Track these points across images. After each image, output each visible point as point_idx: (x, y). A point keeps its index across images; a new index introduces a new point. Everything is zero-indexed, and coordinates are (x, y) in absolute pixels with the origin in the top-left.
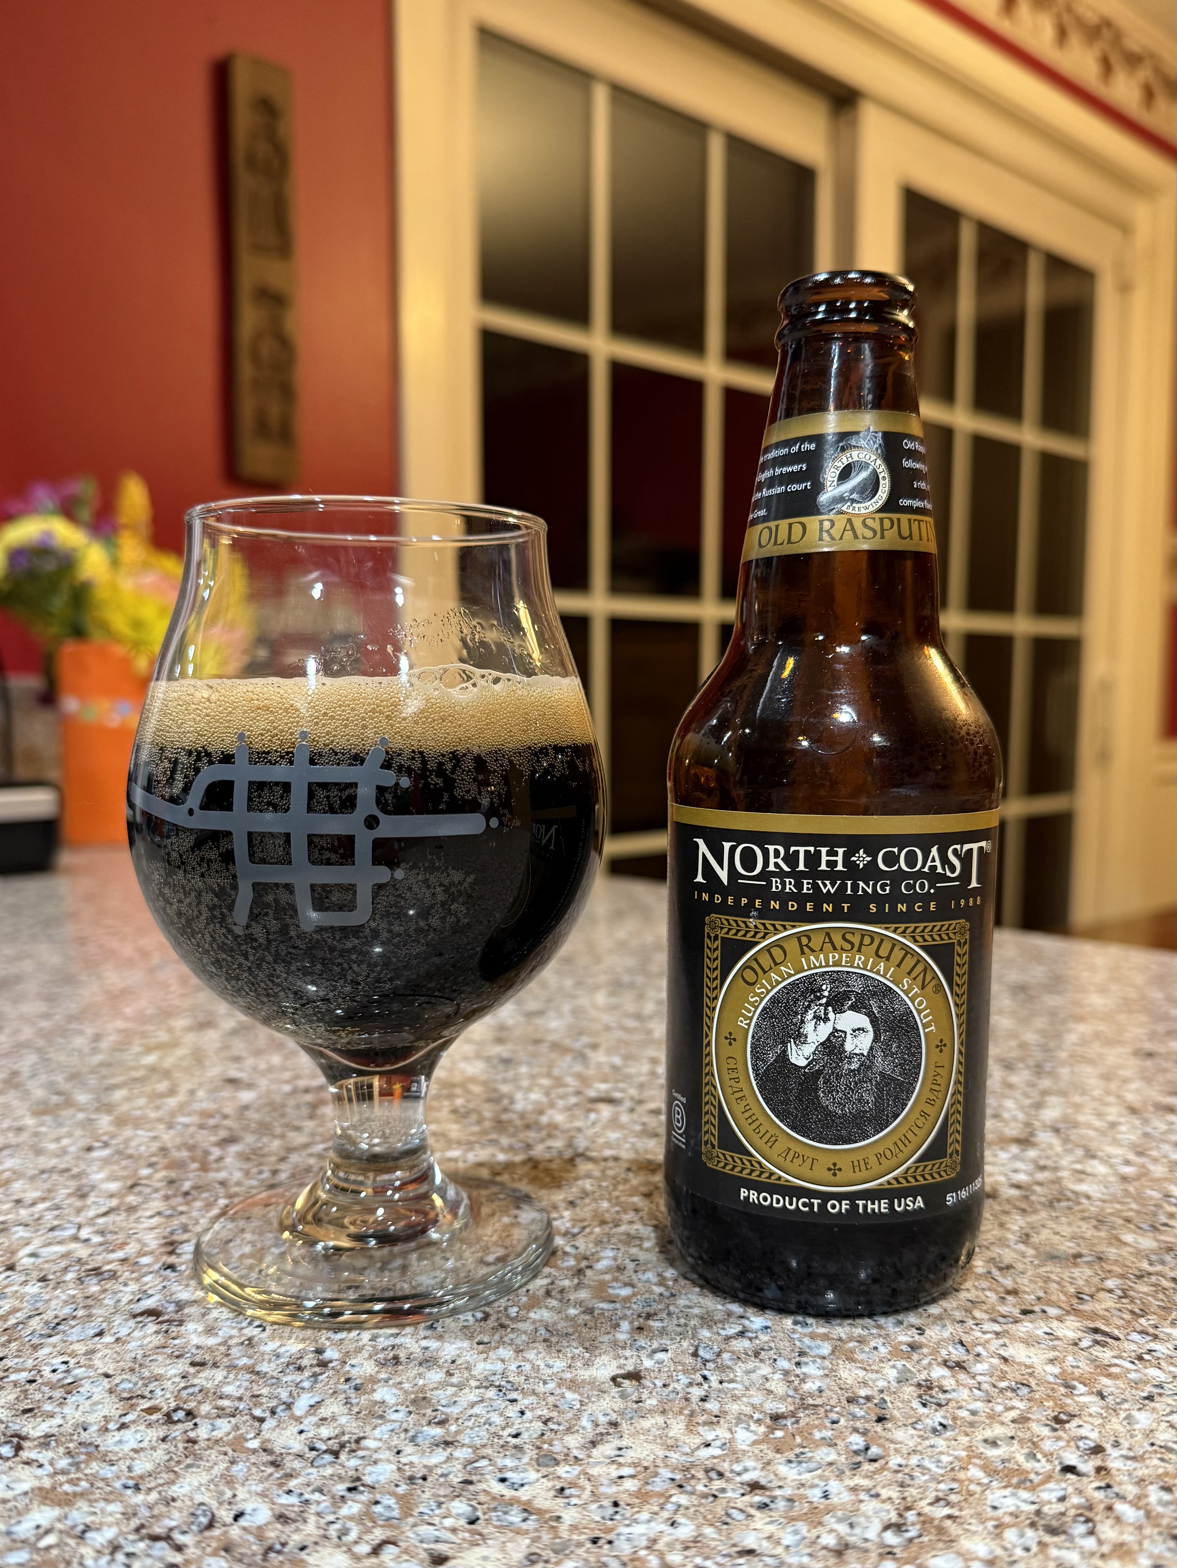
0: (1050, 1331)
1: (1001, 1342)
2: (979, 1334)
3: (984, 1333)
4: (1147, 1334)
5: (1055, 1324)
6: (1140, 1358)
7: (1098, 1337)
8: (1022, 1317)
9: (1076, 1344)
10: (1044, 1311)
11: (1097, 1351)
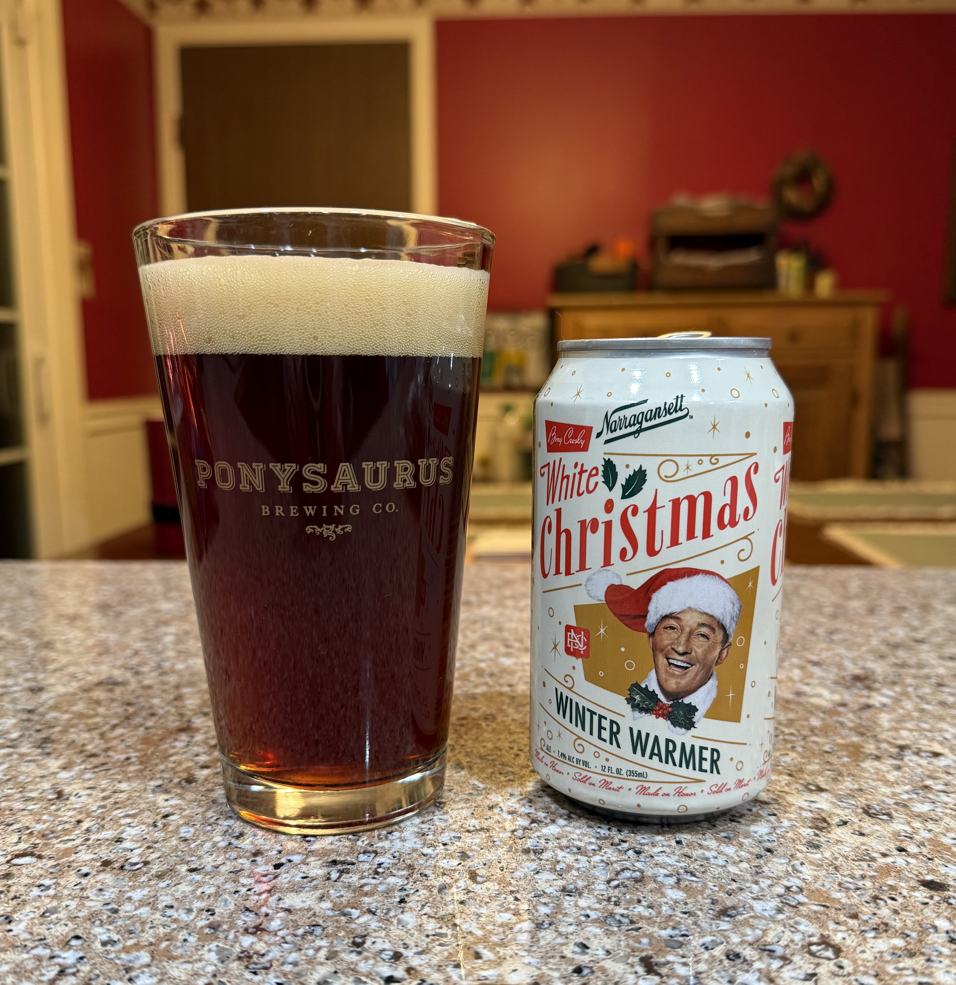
0: (304, 875)
1: (276, 897)
2: (256, 897)
3: (260, 894)
4: (369, 852)
5: (304, 868)
6: (377, 873)
7: (340, 867)
8: (279, 871)
9: (329, 879)
10: (290, 861)
11: (345, 878)
